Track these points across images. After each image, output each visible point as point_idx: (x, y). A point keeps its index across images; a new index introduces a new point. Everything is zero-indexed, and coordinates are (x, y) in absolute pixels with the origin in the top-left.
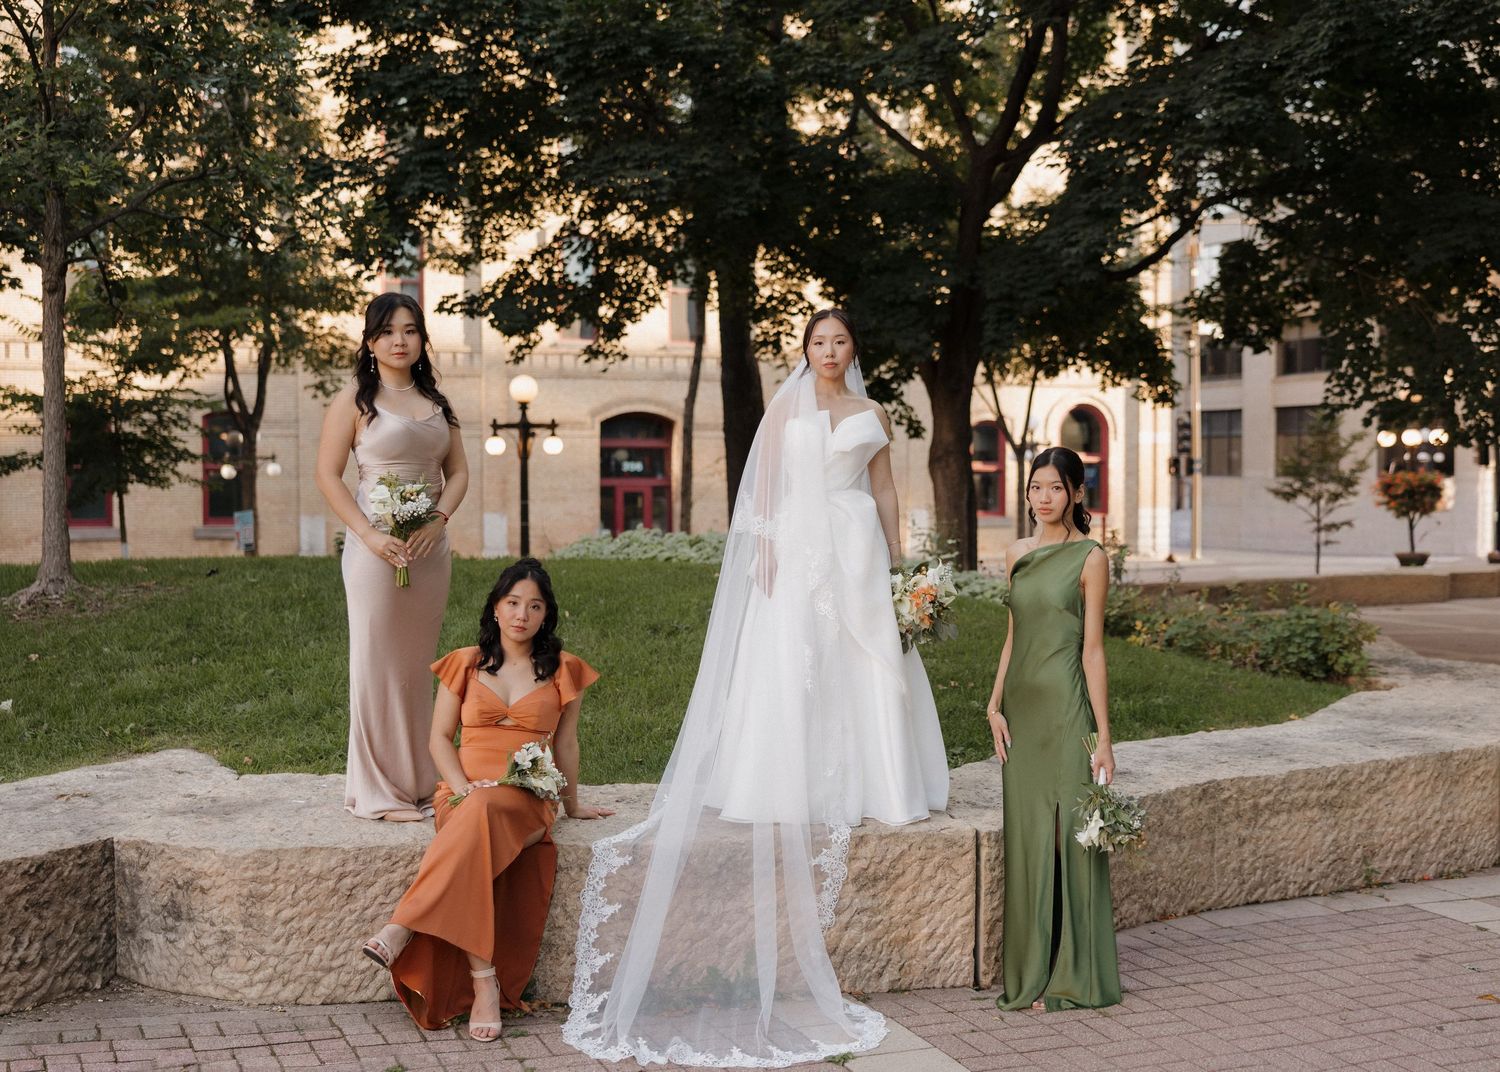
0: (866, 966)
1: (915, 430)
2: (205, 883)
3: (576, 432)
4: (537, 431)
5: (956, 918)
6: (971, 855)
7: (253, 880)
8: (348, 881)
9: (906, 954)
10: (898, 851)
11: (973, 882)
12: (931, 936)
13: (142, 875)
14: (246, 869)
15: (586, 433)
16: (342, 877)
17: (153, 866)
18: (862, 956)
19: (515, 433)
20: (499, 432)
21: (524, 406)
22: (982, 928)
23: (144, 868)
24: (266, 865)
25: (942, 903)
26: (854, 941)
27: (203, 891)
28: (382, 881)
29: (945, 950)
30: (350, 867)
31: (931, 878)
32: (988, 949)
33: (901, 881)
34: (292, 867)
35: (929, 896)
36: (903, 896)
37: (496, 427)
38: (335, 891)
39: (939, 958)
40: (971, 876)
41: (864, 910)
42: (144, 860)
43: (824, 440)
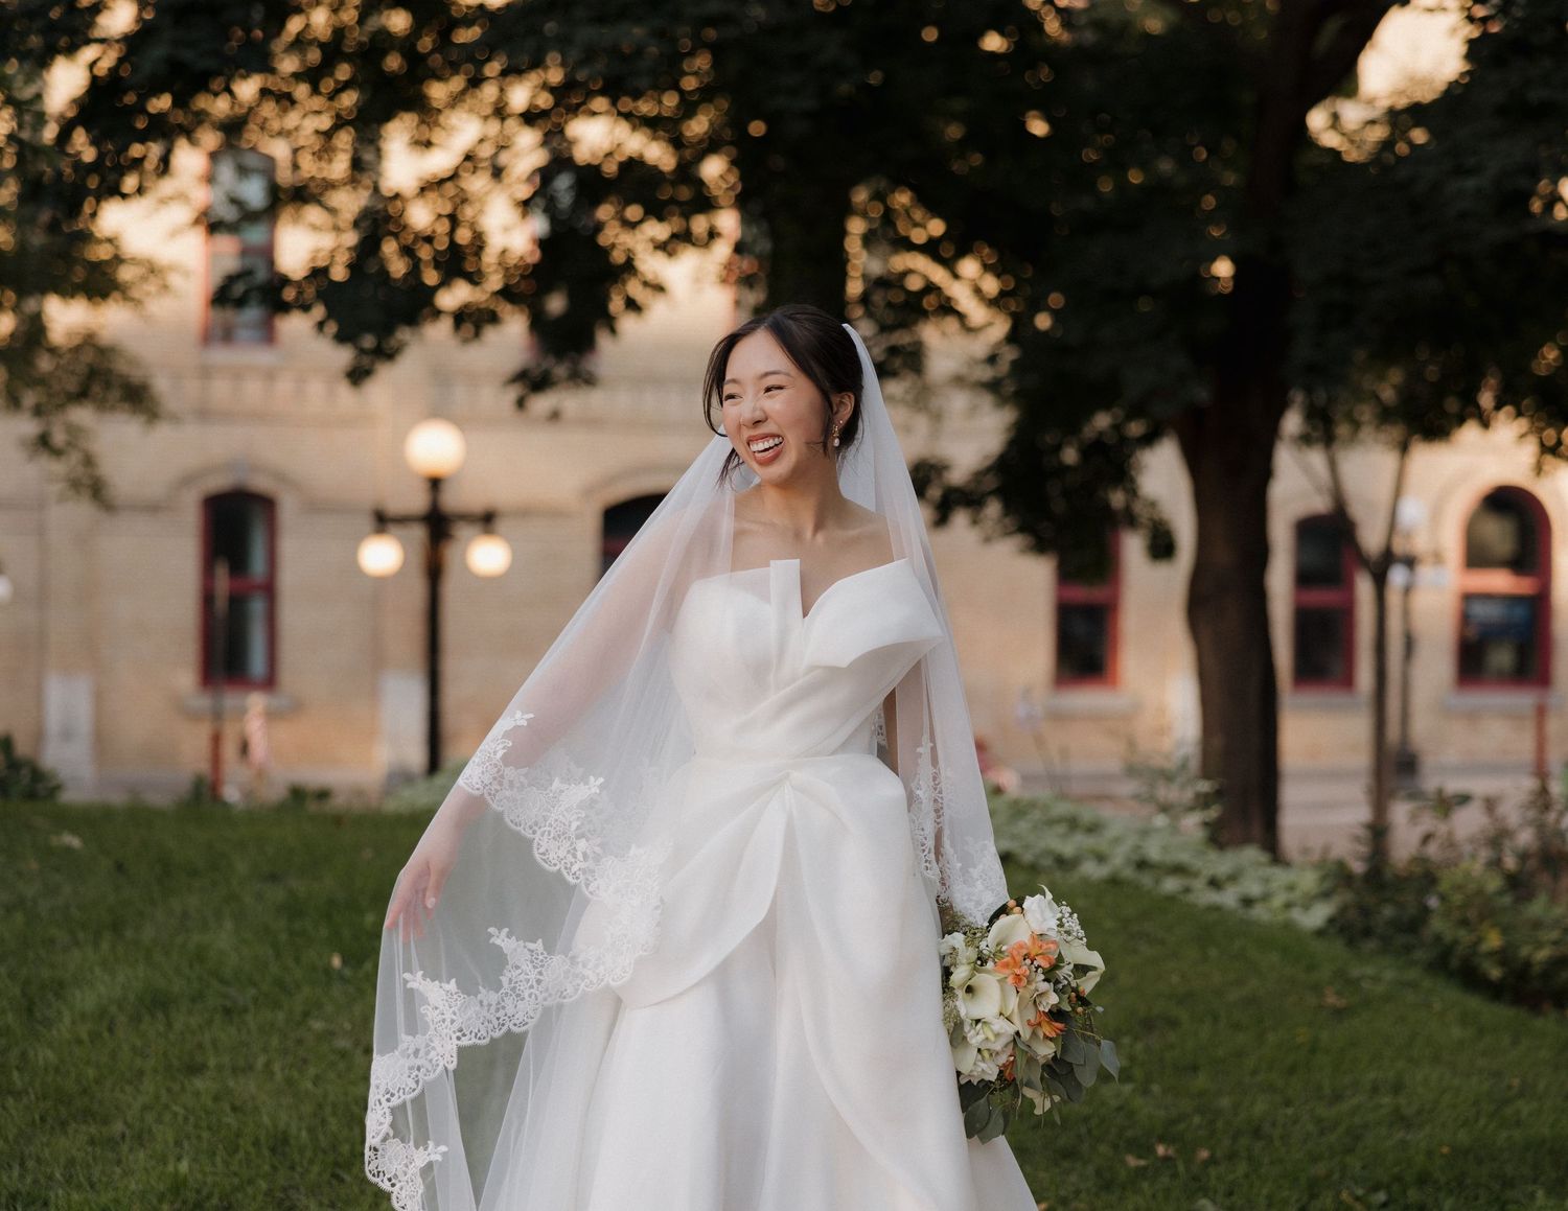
15: (571, 529)
19: (418, 533)
20: (391, 529)
21: (435, 483)
37: (383, 521)
43: (784, 633)
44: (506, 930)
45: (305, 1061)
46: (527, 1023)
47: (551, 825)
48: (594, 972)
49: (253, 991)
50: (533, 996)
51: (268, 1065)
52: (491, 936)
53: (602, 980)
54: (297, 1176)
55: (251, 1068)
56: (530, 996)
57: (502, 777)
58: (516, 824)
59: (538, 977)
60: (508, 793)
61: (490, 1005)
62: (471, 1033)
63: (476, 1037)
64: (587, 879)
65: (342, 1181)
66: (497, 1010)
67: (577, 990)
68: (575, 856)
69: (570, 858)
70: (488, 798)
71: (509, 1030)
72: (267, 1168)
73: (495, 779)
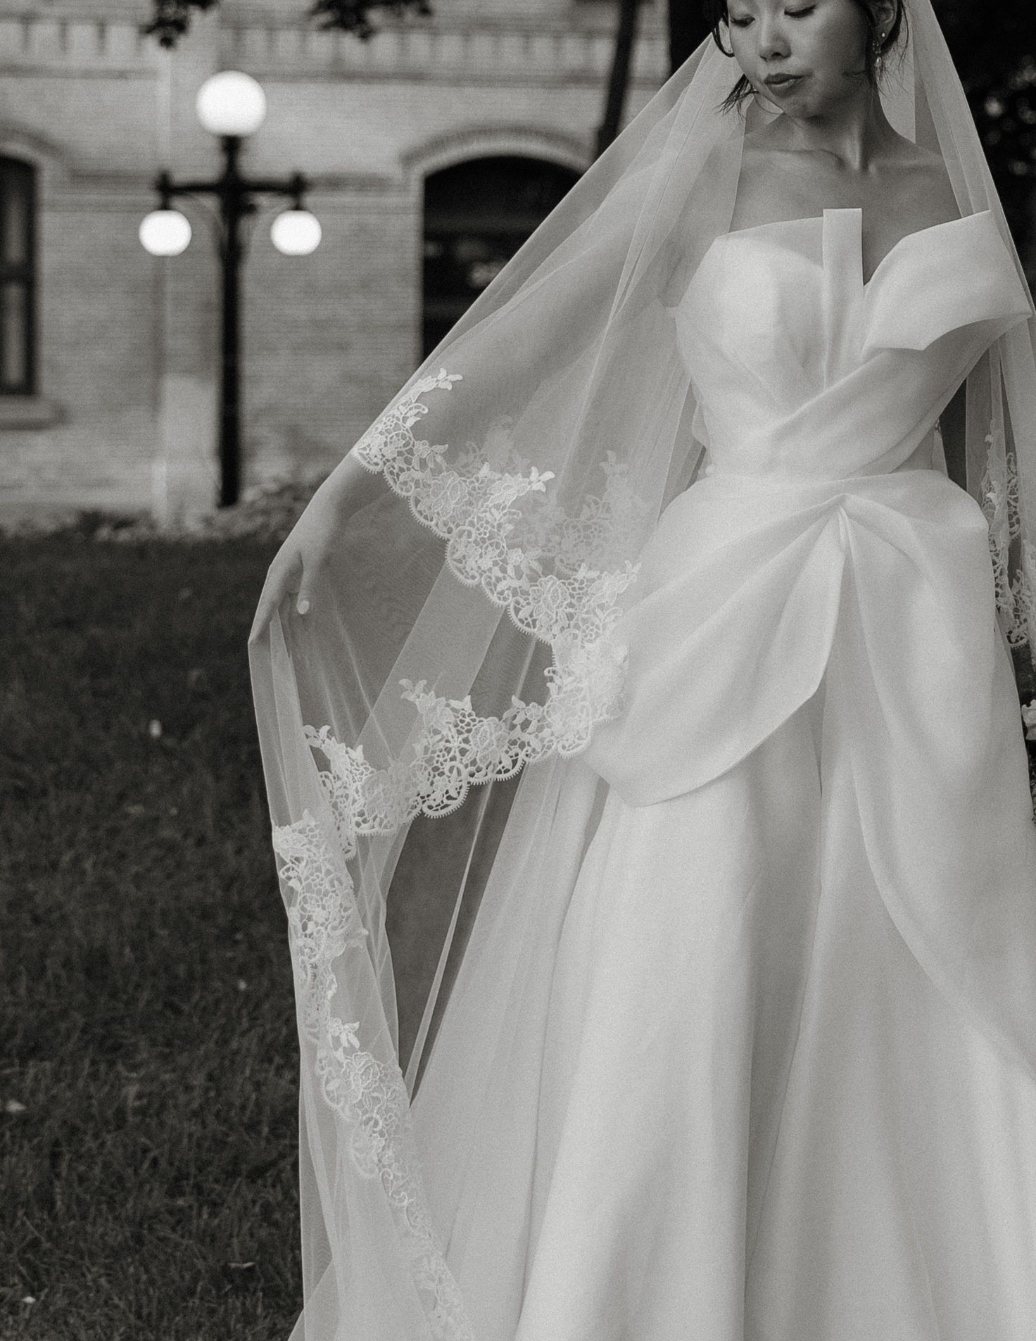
3: (370, 199)
4: (262, 200)
15: (392, 200)
19: (210, 203)
20: (177, 201)
21: (231, 145)
37: (168, 190)
43: (841, 304)
44: (423, 683)
45: (122, 856)
46: (447, 806)
47: (472, 524)
48: (537, 737)
49: (52, 768)
50: (455, 771)
51: (77, 861)
52: (403, 689)
53: (549, 747)
54: (121, 1006)
55: (54, 866)
56: (451, 770)
57: (411, 452)
58: (426, 517)
59: (463, 745)
60: (418, 475)
61: (399, 782)
62: (374, 819)
63: (380, 825)
64: (518, 603)
65: (177, 1011)
66: (407, 788)
67: (515, 762)
68: (504, 570)
69: (497, 572)
70: (388, 477)
71: (422, 813)
72: (81, 996)
73: (400, 453)
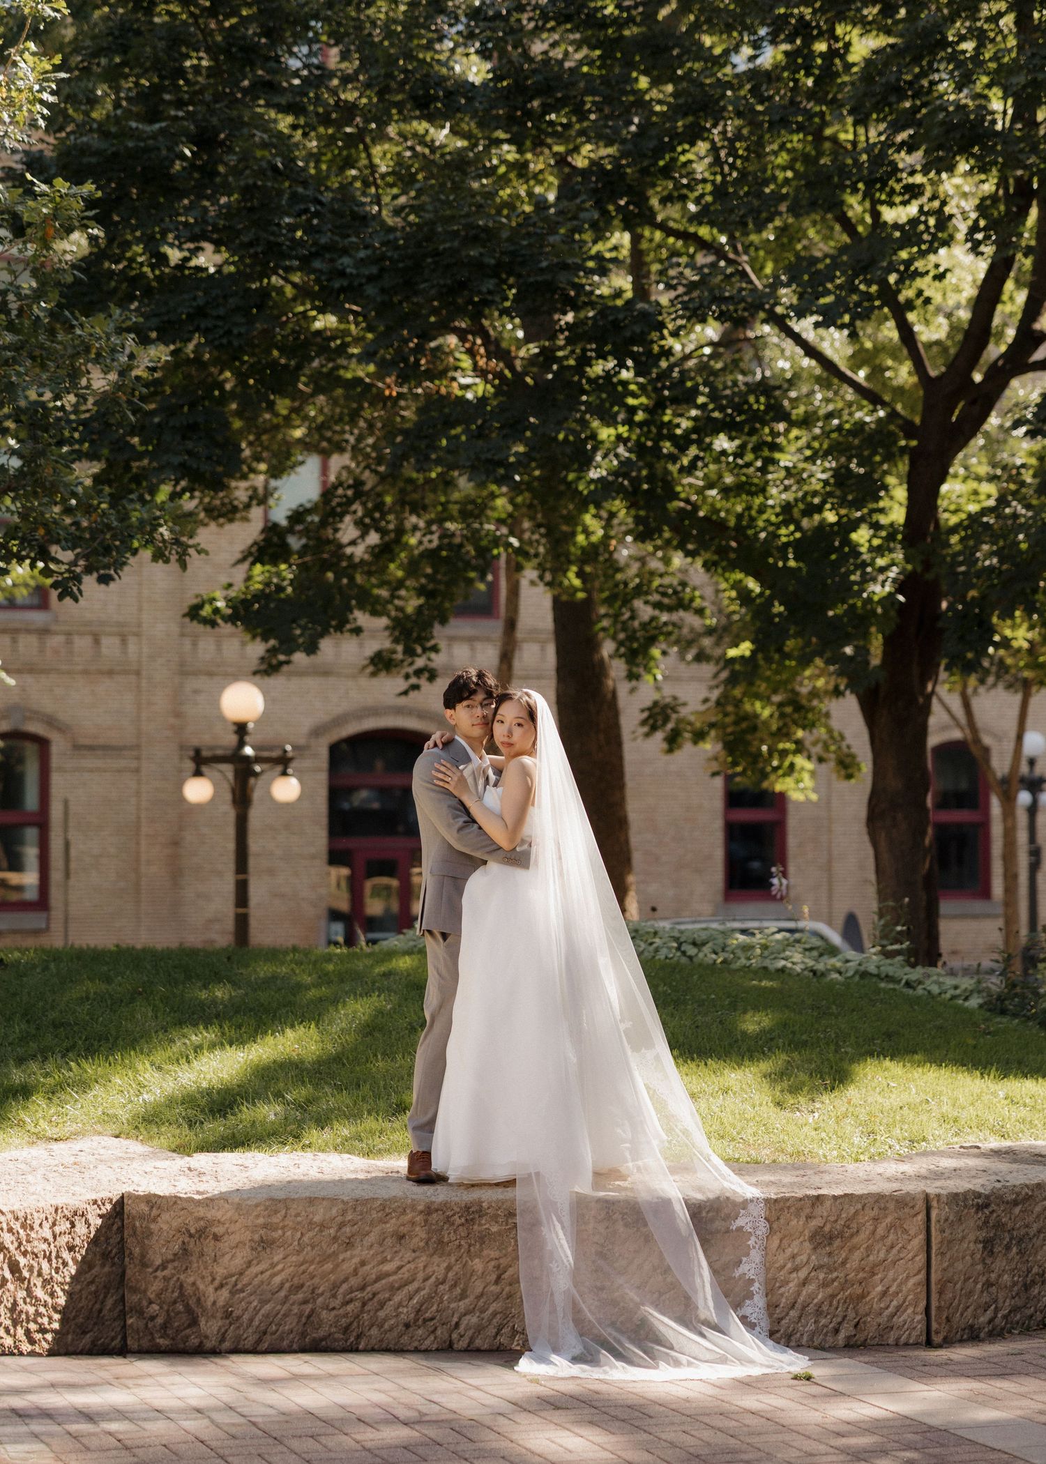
0: (823, 1321)
1: (846, 766)
2: (219, 1230)
4: (260, 768)
5: (908, 1277)
6: (921, 1217)
7: (265, 1226)
8: (347, 1230)
9: (861, 1311)
10: (852, 1211)
11: (924, 1243)
12: (884, 1293)
13: (153, 1226)
14: (258, 1216)
16: (342, 1225)
17: (165, 1216)
18: (819, 1312)
21: (240, 730)
22: (933, 1287)
23: (154, 1220)
24: (276, 1212)
25: (894, 1263)
26: (812, 1297)
27: (216, 1238)
28: (377, 1230)
29: (898, 1308)
30: (349, 1217)
31: (883, 1238)
32: (939, 1308)
33: (855, 1240)
34: (298, 1215)
35: (882, 1255)
36: (857, 1255)
37: (199, 760)
38: (335, 1239)
39: (893, 1315)
40: (922, 1237)
41: (821, 1267)
42: (155, 1212)
